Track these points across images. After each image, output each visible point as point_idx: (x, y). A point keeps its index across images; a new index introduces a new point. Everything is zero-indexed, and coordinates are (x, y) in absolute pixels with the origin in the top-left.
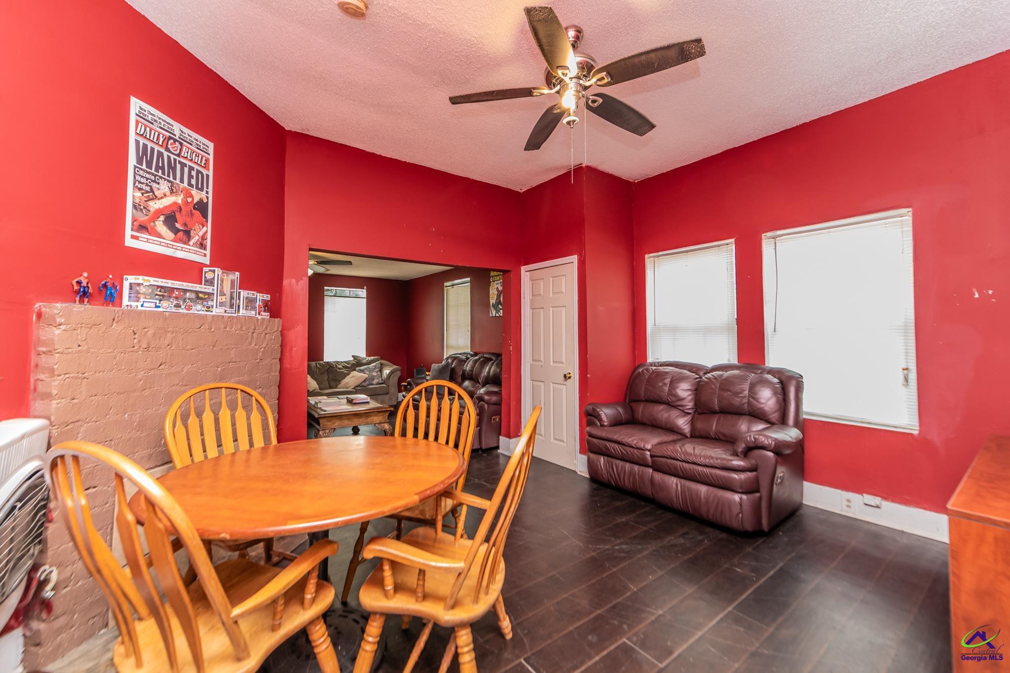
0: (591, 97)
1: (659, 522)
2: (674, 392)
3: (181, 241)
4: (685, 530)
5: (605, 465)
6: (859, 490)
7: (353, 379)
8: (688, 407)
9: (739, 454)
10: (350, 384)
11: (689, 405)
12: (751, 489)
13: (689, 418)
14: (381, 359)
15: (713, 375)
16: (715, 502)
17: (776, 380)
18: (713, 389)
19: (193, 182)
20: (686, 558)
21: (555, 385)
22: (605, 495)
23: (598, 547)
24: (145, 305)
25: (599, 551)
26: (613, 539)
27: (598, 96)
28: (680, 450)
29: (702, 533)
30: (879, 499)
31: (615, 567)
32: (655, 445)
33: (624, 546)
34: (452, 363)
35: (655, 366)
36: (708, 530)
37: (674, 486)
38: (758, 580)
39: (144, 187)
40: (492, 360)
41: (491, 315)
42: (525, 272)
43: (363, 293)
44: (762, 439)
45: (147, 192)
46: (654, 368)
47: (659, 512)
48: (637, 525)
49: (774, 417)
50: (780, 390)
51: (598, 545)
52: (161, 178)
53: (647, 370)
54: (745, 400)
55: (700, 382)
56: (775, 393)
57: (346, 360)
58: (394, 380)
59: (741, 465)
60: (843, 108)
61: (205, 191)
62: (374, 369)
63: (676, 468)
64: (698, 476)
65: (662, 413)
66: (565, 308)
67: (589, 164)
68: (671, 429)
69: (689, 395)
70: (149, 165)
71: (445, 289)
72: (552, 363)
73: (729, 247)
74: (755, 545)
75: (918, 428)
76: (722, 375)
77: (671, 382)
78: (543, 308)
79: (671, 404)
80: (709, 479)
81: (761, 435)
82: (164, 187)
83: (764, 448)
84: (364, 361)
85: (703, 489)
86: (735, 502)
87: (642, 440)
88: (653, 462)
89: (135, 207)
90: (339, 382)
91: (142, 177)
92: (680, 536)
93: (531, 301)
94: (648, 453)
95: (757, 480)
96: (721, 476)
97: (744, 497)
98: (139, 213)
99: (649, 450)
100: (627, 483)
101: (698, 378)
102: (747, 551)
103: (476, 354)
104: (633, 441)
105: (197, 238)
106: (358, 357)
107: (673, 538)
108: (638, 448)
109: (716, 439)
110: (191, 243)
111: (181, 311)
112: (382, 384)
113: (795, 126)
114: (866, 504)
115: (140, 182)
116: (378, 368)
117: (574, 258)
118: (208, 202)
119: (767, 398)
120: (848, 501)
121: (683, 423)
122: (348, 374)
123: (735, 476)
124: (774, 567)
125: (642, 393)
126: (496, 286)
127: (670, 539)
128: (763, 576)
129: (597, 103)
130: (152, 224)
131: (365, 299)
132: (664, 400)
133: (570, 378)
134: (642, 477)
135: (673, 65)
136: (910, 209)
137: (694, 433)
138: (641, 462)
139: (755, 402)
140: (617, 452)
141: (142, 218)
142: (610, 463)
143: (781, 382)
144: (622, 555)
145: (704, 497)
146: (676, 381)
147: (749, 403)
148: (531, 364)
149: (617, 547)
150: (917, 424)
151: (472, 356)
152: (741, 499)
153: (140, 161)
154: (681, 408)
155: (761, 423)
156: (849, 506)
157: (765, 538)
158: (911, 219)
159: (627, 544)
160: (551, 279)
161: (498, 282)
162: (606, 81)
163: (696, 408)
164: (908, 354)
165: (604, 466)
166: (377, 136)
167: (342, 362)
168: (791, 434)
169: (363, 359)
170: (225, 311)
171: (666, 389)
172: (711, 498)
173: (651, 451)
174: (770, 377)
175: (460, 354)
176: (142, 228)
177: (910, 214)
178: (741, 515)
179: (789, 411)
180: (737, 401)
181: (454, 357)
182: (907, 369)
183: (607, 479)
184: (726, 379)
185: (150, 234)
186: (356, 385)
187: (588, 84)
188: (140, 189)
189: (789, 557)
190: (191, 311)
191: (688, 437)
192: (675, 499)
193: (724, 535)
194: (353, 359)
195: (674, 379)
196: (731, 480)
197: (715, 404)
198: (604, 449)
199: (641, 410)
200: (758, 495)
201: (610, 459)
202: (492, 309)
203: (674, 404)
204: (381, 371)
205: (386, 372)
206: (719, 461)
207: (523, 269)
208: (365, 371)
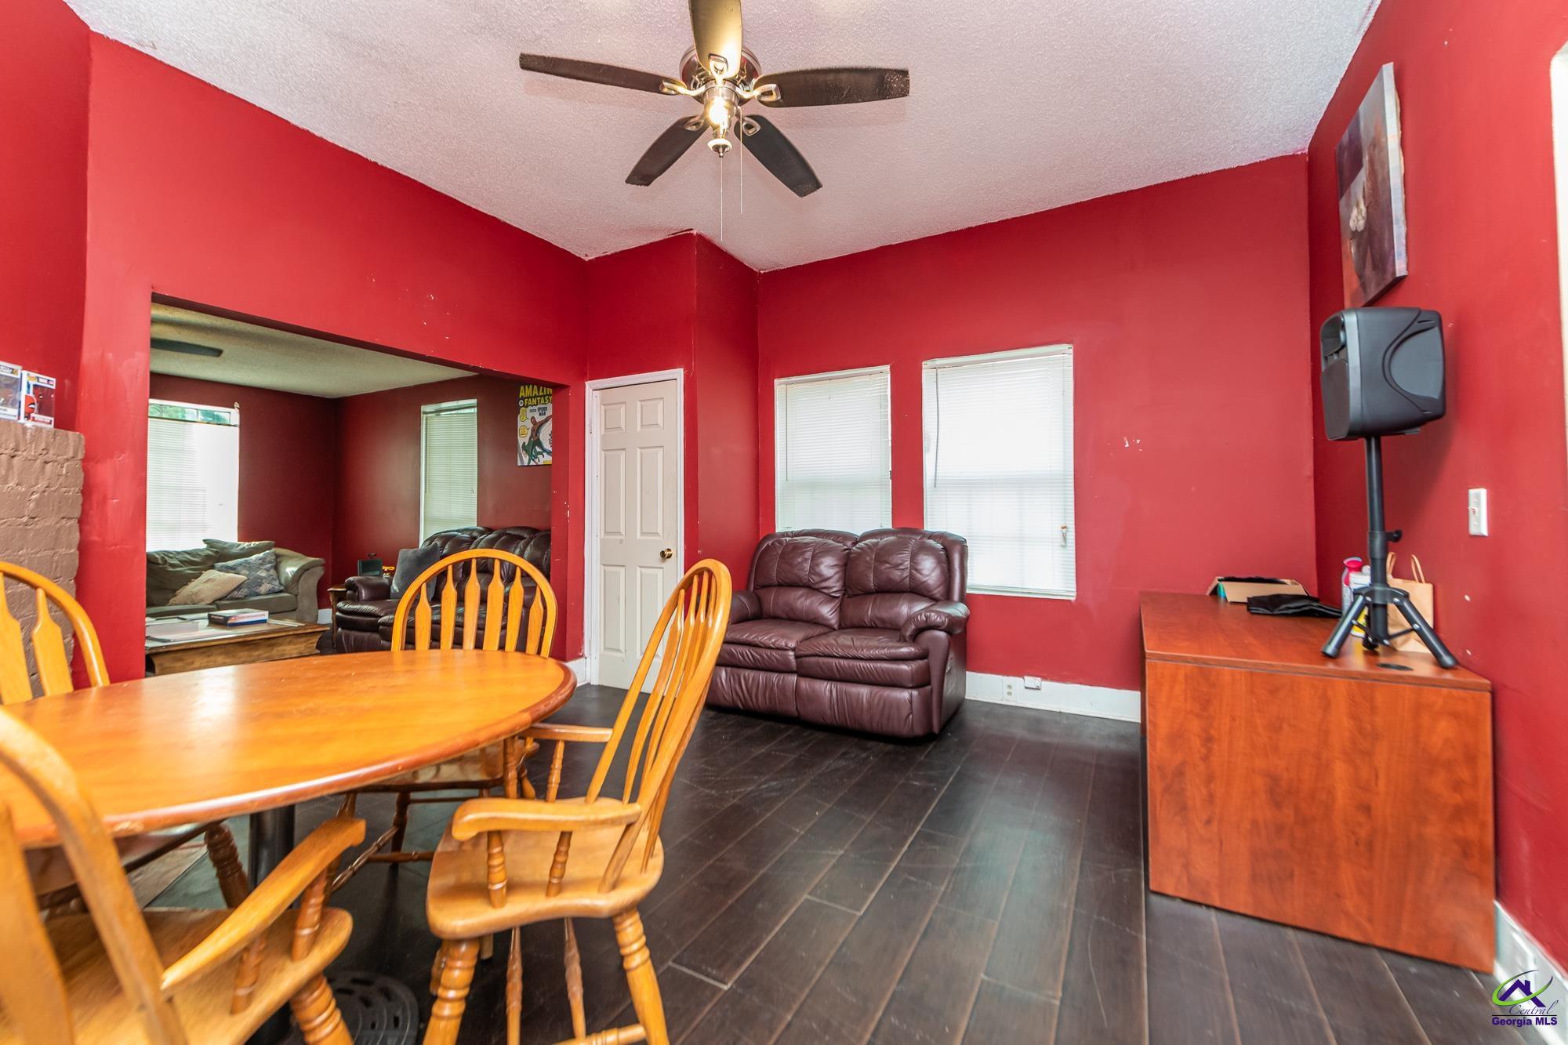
0: (746, 119)
1: (810, 745)
2: (817, 570)
4: (843, 750)
5: (728, 680)
6: (1020, 673)
7: (208, 585)
8: (835, 589)
9: (907, 639)
10: (202, 596)
11: (835, 585)
12: (921, 681)
13: (836, 603)
14: (276, 546)
15: (866, 544)
16: (881, 703)
17: (940, 546)
18: (867, 562)
20: (854, 781)
21: (644, 570)
22: (729, 723)
23: (739, 790)
25: (740, 797)
26: (756, 777)
27: (756, 121)
28: (835, 643)
29: (865, 749)
30: (1039, 679)
31: (767, 810)
32: (801, 642)
33: (773, 783)
34: (443, 547)
35: (788, 536)
36: (870, 744)
37: (828, 693)
38: (939, 790)
40: (522, 538)
41: (519, 464)
42: (594, 394)
43: (233, 415)
44: (933, 616)
46: (788, 539)
47: (806, 734)
48: (782, 754)
49: (938, 592)
50: (944, 558)
51: (737, 788)
53: (780, 542)
54: (906, 574)
55: (849, 554)
56: (939, 562)
57: (189, 548)
58: (311, 583)
59: (911, 652)
60: (1009, 217)
62: (261, 564)
63: (830, 669)
64: (859, 675)
65: (802, 601)
66: (662, 449)
67: (703, 232)
68: (815, 621)
69: (836, 573)
71: (424, 417)
72: (639, 536)
73: (882, 376)
74: (926, 753)
75: (1075, 594)
76: (877, 543)
77: (813, 557)
78: (624, 449)
79: (814, 587)
80: (873, 675)
81: (933, 611)
83: (936, 627)
84: (235, 550)
85: (864, 691)
86: (905, 700)
87: (783, 637)
88: (799, 665)
90: (174, 592)
92: (840, 758)
93: (603, 437)
94: (791, 653)
95: (927, 670)
96: (887, 669)
97: (915, 693)
99: (793, 650)
100: (761, 702)
101: (846, 549)
102: (920, 760)
103: (489, 530)
104: (770, 639)
106: (218, 542)
107: (832, 761)
108: (778, 649)
109: (872, 627)
112: (281, 592)
113: (959, 229)
114: (1026, 688)
116: (269, 563)
117: (679, 373)
119: (929, 570)
120: (1010, 687)
121: (827, 611)
122: (196, 577)
123: (904, 667)
124: (951, 773)
125: (774, 574)
126: (530, 415)
127: (829, 764)
128: (944, 784)
129: (753, 129)
131: (237, 430)
132: (804, 581)
133: (669, 556)
134: (783, 688)
135: (866, 99)
136: (1071, 346)
137: (844, 623)
138: (782, 667)
139: (918, 575)
140: (747, 658)
142: (736, 677)
143: (945, 549)
144: (773, 794)
145: (868, 701)
146: (819, 555)
147: (911, 575)
148: (601, 540)
149: (764, 786)
150: (1075, 590)
151: (482, 533)
152: (911, 695)
154: (826, 591)
155: (924, 601)
156: (1010, 694)
157: (934, 743)
158: (1072, 357)
159: (776, 780)
160: (639, 403)
161: (534, 408)
162: (774, 98)
163: (845, 590)
164: (1067, 511)
165: (726, 681)
166: (324, 98)
167: (179, 553)
168: (960, 610)
169: (232, 546)
171: (807, 566)
172: (876, 699)
173: (796, 650)
174: (932, 542)
175: (456, 531)
177: (1071, 351)
178: (911, 716)
179: (954, 583)
180: (896, 575)
181: (446, 536)
182: (1065, 527)
183: (731, 700)
184: (883, 548)
186: (218, 595)
187: (746, 96)
189: (964, 759)
191: (835, 630)
192: (828, 712)
193: (890, 747)
194: (205, 546)
195: (817, 551)
196: (899, 673)
197: (870, 581)
198: (727, 656)
199: (773, 600)
200: (929, 688)
201: (735, 670)
202: (523, 453)
203: (817, 586)
204: (276, 568)
205: (290, 570)
206: (886, 650)
207: (588, 384)
208: (239, 568)
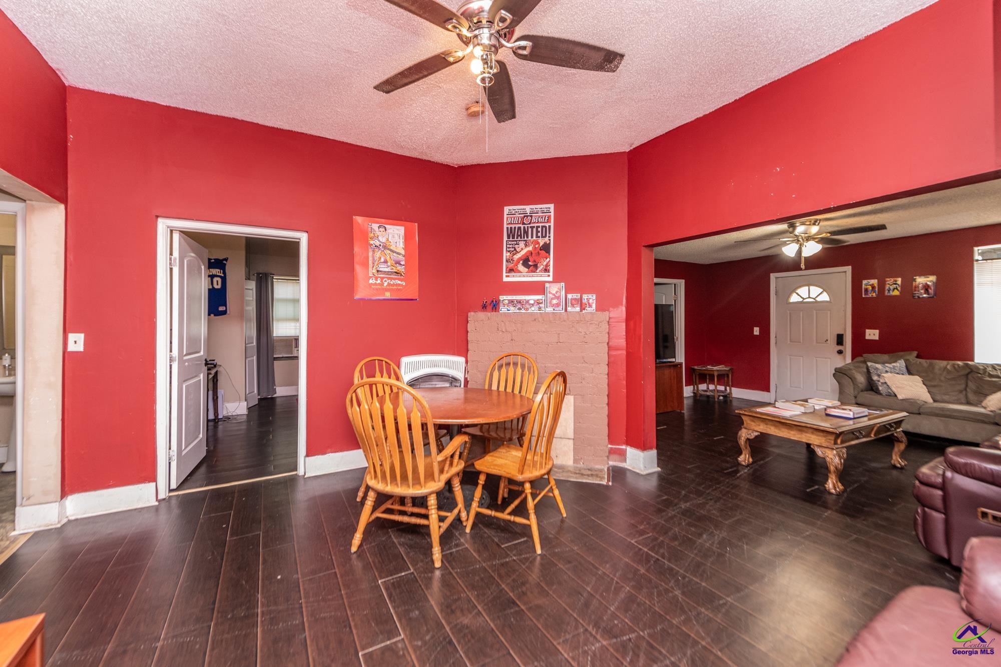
3: (532, 271)
19: (540, 234)
24: (502, 310)
39: (511, 249)
45: (513, 251)
52: (520, 241)
61: (547, 237)
70: (513, 237)
82: (522, 244)
89: (507, 261)
91: (510, 244)
98: (509, 263)
105: (542, 267)
110: (538, 271)
111: (522, 311)
115: (509, 248)
118: (550, 243)
130: (516, 267)
141: (511, 265)
153: (509, 237)
170: (554, 310)
176: (511, 270)
185: (515, 272)
188: (509, 251)
190: (529, 311)
